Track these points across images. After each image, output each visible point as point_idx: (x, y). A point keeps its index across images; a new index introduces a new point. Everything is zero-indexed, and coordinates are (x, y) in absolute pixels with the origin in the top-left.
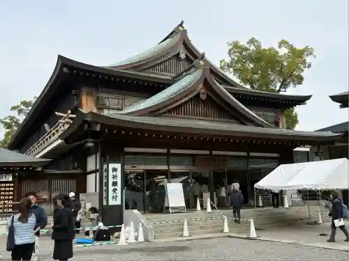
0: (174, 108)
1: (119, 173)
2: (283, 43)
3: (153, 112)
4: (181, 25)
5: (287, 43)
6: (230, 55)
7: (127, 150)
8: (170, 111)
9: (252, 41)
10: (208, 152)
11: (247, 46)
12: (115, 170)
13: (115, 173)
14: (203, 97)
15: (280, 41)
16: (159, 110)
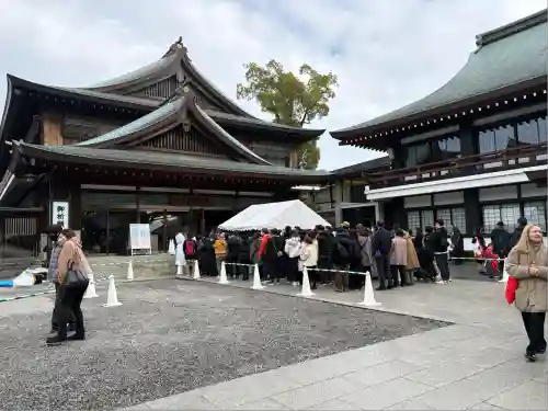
0: (150, 140)
1: (66, 212)
2: (305, 68)
3: (123, 144)
4: (179, 42)
5: (309, 68)
6: (248, 78)
7: (84, 186)
8: (145, 143)
9: (271, 64)
10: (187, 191)
11: (266, 69)
12: (60, 209)
13: (60, 213)
14: (187, 129)
15: (302, 65)
16: (132, 141)
